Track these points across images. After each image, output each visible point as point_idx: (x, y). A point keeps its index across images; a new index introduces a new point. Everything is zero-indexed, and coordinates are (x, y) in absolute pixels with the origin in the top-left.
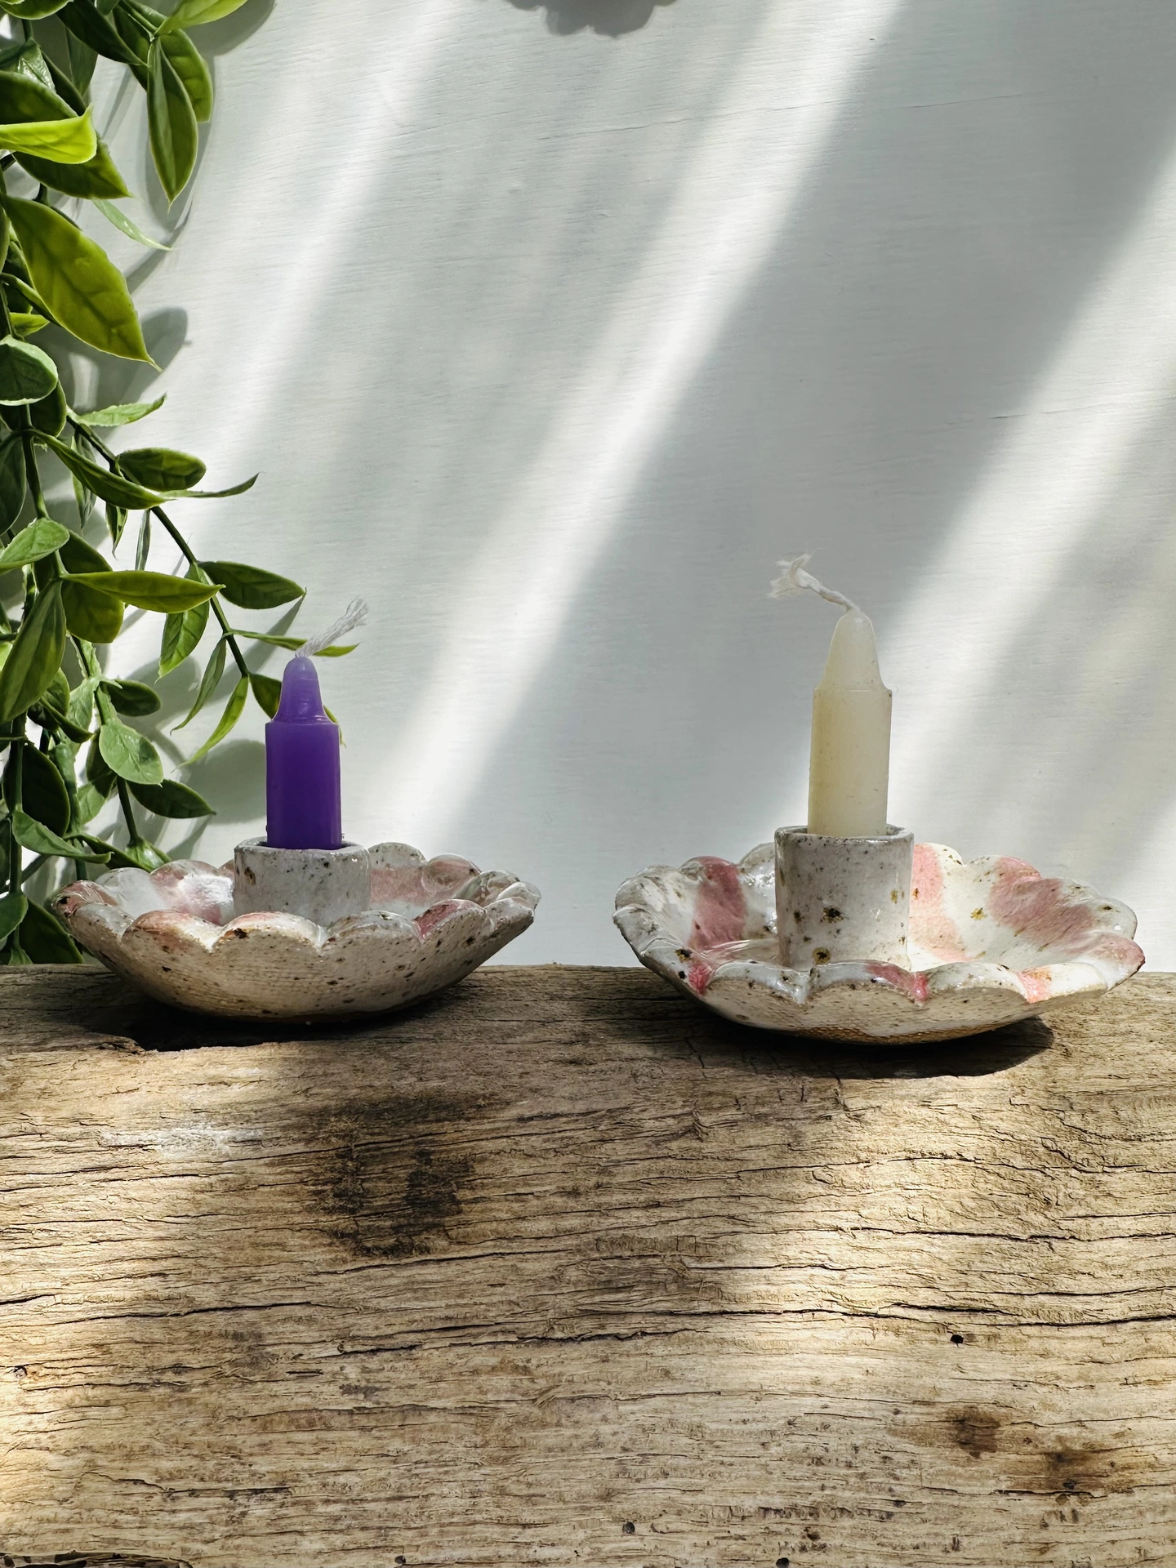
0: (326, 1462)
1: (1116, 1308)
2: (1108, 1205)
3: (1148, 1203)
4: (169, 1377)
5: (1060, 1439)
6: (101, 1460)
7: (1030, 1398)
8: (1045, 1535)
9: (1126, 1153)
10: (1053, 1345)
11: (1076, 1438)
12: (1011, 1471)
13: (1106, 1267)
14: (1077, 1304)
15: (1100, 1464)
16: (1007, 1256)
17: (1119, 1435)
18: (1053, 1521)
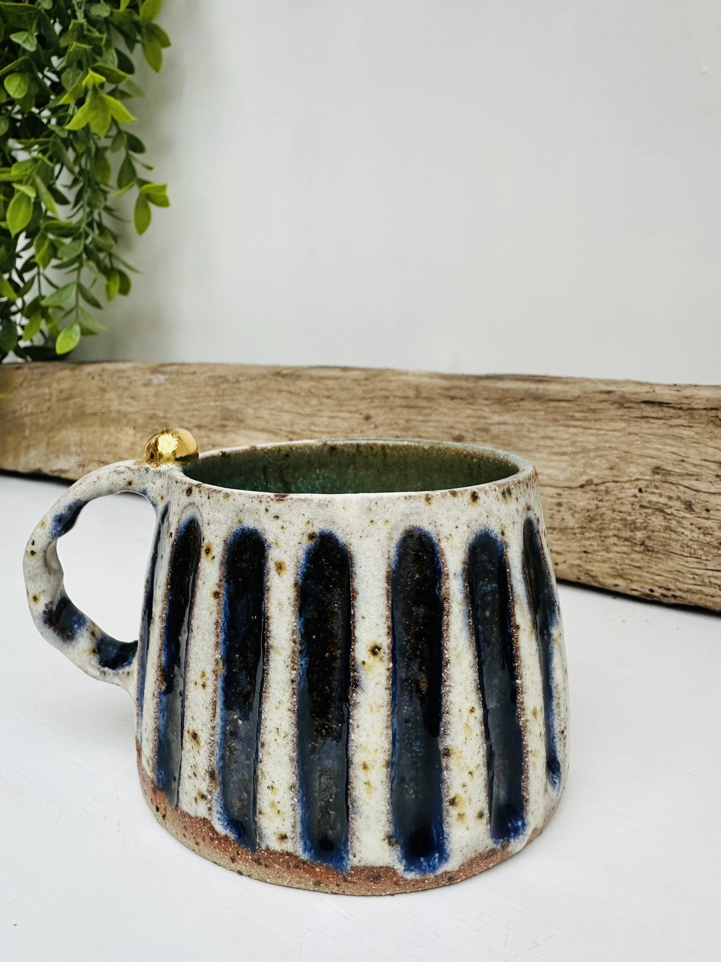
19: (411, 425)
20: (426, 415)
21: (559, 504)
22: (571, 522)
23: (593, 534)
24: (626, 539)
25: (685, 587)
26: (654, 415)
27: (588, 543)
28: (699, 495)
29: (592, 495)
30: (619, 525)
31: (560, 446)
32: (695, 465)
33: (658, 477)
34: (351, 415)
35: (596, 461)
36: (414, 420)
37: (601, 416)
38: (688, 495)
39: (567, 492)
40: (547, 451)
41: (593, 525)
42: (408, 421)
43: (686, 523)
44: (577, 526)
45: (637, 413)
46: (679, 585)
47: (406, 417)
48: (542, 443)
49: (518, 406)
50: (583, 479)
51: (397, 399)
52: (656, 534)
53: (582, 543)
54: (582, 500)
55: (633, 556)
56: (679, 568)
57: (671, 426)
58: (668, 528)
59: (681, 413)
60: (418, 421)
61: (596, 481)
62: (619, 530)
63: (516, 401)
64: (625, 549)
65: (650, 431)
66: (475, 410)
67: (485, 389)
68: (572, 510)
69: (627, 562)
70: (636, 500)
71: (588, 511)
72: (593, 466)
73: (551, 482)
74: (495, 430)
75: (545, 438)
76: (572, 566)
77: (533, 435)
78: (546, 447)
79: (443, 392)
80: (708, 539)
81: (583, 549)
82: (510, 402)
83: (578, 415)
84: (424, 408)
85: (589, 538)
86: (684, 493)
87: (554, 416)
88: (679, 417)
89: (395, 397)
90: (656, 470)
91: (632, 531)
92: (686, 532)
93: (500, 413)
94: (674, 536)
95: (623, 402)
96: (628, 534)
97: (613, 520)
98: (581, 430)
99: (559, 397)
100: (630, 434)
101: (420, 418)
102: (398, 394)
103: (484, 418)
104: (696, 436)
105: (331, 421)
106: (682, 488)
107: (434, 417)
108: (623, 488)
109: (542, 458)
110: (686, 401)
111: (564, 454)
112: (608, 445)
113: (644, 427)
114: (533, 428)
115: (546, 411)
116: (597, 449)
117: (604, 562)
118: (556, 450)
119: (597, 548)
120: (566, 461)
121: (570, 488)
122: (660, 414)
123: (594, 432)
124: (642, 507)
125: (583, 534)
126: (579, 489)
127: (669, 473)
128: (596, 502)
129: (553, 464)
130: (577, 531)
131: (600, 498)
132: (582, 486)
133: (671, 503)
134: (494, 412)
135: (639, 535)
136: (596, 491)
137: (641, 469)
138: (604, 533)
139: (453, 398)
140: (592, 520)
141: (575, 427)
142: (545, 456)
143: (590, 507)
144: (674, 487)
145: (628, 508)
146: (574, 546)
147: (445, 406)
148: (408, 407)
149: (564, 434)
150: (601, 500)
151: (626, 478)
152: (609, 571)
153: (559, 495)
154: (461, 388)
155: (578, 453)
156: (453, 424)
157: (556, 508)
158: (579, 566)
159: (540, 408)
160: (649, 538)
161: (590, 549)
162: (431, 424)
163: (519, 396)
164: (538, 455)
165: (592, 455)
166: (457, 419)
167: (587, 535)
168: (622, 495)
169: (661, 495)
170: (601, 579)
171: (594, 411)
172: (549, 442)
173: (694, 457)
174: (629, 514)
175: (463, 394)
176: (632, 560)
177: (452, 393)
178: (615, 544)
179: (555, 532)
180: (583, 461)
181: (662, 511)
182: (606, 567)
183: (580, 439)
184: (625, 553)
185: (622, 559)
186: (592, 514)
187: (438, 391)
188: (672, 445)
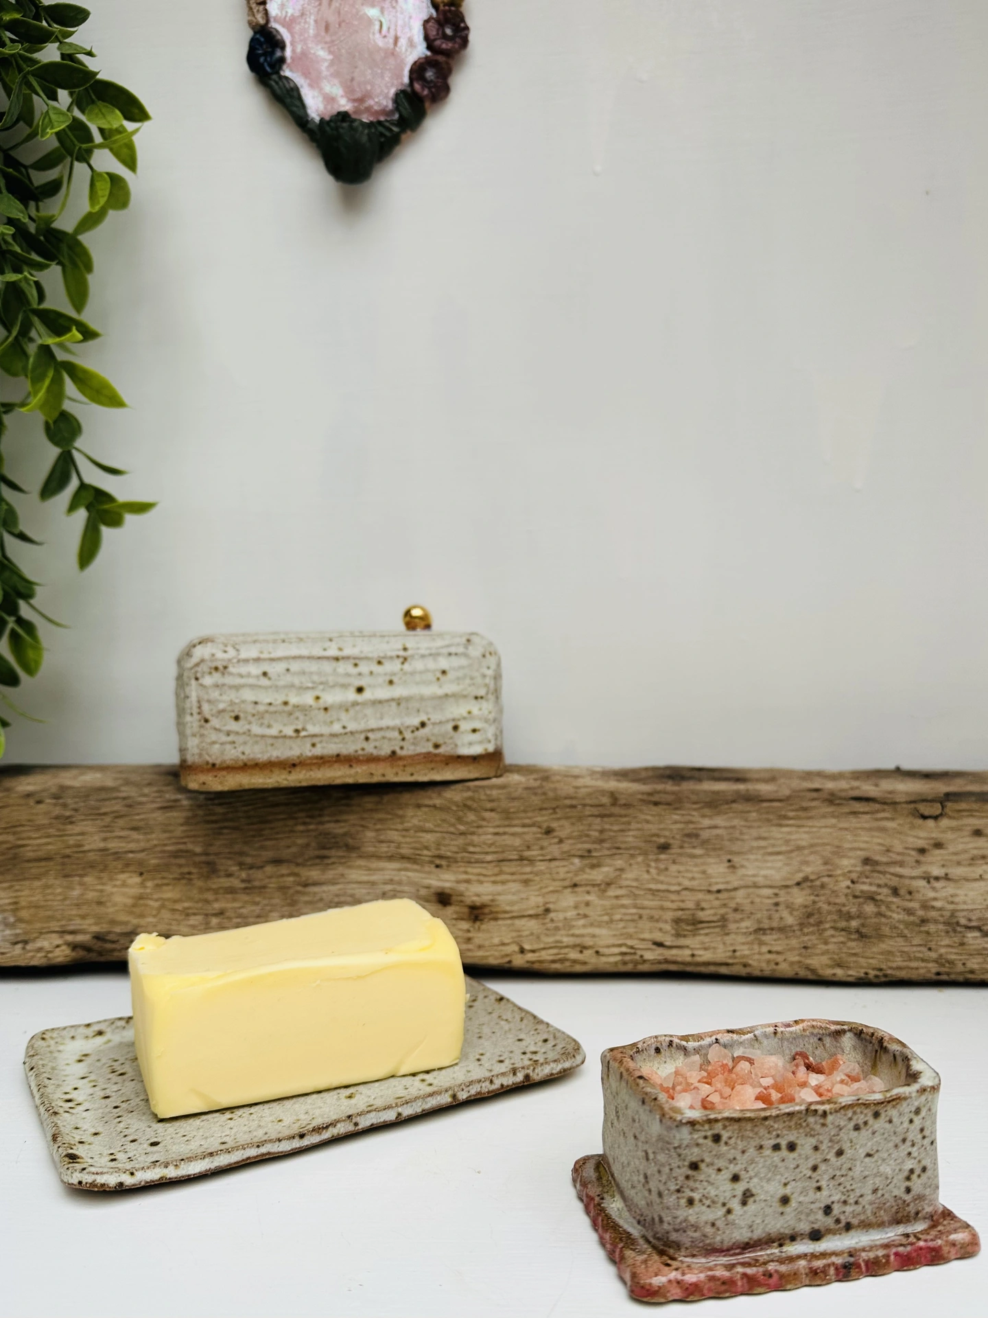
0: (236, 905)
1: (489, 858)
2: (484, 823)
3: (498, 823)
4: (187, 876)
5: (473, 902)
6: (166, 903)
7: (462, 887)
8: (470, 935)
9: (489, 805)
10: (470, 870)
11: (478, 901)
12: (456, 913)
13: (485, 843)
14: (477, 856)
15: (486, 910)
16: (452, 840)
17: (493, 901)
18: (471, 929)
19: (606, 835)
20: (623, 823)
21: (777, 904)
22: (790, 920)
23: (811, 929)
24: (843, 930)
25: (894, 965)
26: (862, 810)
27: (806, 938)
28: (902, 880)
29: (808, 891)
30: (835, 917)
31: (774, 846)
32: (899, 854)
33: (868, 868)
34: (526, 830)
35: (811, 858)
36: (610, 830)
37: (812, 813)
38: (895, 882)
39: (782, 892)
40: (762, 852)
41: (812, 920)
42: (601, 832)
43: (894, 907)
44: (796, 922)
45: (846, 810)
46: (890, 964)
47: (599, 828)
48: (755, 844)
49: (731, 808)
50: (799, 877)
51: (588, 808)
52: (868, 920)
53: (801, 940)
54: (800, 898)
55: (851, 944)
56: (890, 949)
57: (877, 820)
58: (880, 914)
59: (886, 807)
60: (615, 831)
61: (812, 877)
62: (835, 921)
63: (727, 803)
64: (842, 939)
65: (858, 825)
66: (683, 815)
67: (693, 792)
68: (790, 907)
69: (845, 950)
70: (849, 891)
71: (806, 907)
72: (806, 863)
73: (768, 883)
74: (705, 835)
75: (760, 838)
76: (792, 964)
77: (746, 837)
78: (759, 848)
79: (645, 797)
80: (912, 918)
81: (802, 945)
82: (721, 805)
83: (791, 814)
84: (621, 816)
85: (808, 934)
86: (890, 879)
87: (764, 816)
88: (884, 810)
89: (584, 805)
90: (867, 861)
91: (847, 921)
92: (895, 915)
93: (710, 817)
94: (883, 920)
95: (832, 799)
96: (843, 924)
97: (829, 913)
98: (793, 829)
99: (772, 796)
100: (841, 829)
101: (616, 828)
102: (588, 801)
103: (691, 822)
104: (898, 828)
105: (497, 838)
106: (888, 876)
107: (634, 826)
108: (837, 881)
109: (757, 860)
110: (890, 796)
111: (778, 853)
112: (820, 841)
113: (853, 822)
114: (745, 830)
115: (757, 811)
116: (812, 846)
117: (823, 954)
118: (770, 850)
119: (816, 942)
120: (780, 860)
121: (787, 887)
122: (867, 809)
123: (807, 829)
124: (855, 897)
125: (801, 930)
126: (795, 887)
127: (877, 863)
128: (812, 898)
129: (769, 864)
130: (796, 928)
131: (816, 893)
132: (798, 884)
133: (880, 890)
134: (704, 816)
135: (854, 924)
136: (811, 887)
137: (852, 861)
138: (822, 927)
139: (656, 804)
140: (810, 915)
141: (787, 826)
142: (759, 857)
143: (807, 903)
144: (881, 876)
145: (842, 900)
146: (794, 942)
147: (649, 813)
148: (602, 816)
149: (776, 832)
150: (817, 895)
151: (839, 872)
152: (829, 962)
153: (776, 895)
154: (665, 792)
155: (791, 851)
156: (657, 832)
157: (775, 908)
158: (800, 962)
159: (751, 809)
160: (863, 925)
161: (809, 944)
162: (631, 833)
163: (730, 798)
164: (752, 857)
165: (806, 852)
166: (662, 826)
167: (806, 930)
168: (835, 888)
169: (871, 884)
170: (821, 972)
171: (805, 809)
172: (762, 843)
173: (898, 847)
174: (844, 905)
175: (670, 798)
176: (849, 948)
177: (656, 798)
178: (833, 936)
179: (774, 932)
180: (798, 859)
181: (873, 899)
182: (825, 960)
183: (793, 837)
184: (842, 943)
185: (840, 949)
186: (809, 910)
187: (640, 797)
188: (878, 837)
